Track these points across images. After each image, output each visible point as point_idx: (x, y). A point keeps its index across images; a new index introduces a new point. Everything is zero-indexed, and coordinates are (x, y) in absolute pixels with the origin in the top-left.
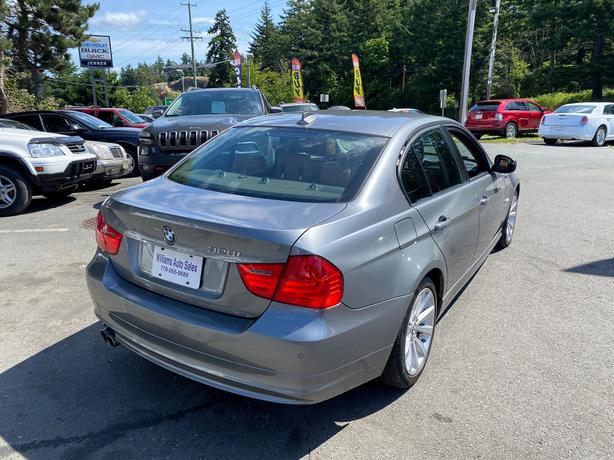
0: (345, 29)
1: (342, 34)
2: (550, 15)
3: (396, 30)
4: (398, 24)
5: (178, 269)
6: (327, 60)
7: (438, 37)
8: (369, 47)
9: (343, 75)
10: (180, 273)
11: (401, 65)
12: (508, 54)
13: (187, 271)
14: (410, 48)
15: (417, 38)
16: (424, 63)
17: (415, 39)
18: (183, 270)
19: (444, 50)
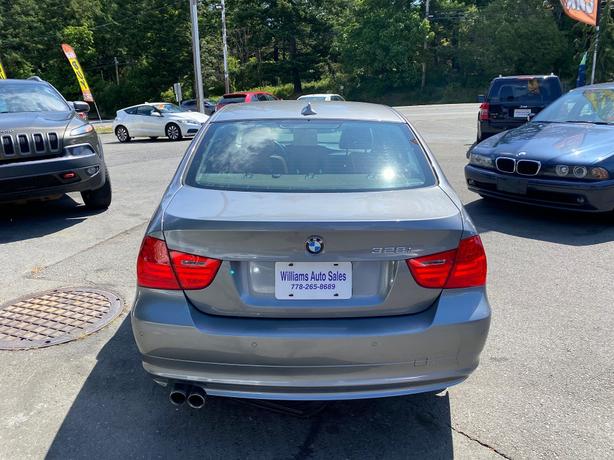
0: (32, 12)
1: (30, 19)
2: (251, 16)
3: (96, 18)
4: (98, 12)
5: (319, 283)
6: (16, 48)
7: (147, 29)
8: (68, 35)
9: (40, 67)
10: (322, 287)
11: (112, 57)
12: (219, 49)
13: (332, 282)
14: (118, 40)
15: (125, 29)
16: (137, 56)
17: (123, 31)
18: (327, 282)
19: (157, 43)
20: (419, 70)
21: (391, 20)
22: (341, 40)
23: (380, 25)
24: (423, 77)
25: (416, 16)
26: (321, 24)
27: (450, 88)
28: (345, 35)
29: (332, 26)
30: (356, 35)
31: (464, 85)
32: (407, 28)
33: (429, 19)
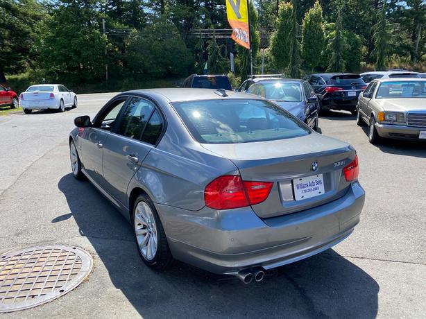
10: (314, 189)
13: (317, 186)
20: (104, 68)
21: (80, 33)
22: (40, 44)
23: (70, 36)
24: (107, 73)
25: (97, 31)
26: (19, 30)
27: (126, 81)
28: (42, 41)
29: (29, 32)
30: (50, 41)
31: (135, 80)
32: (91, 39)
33: (106, 34)
